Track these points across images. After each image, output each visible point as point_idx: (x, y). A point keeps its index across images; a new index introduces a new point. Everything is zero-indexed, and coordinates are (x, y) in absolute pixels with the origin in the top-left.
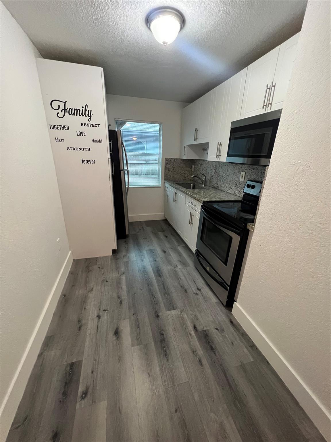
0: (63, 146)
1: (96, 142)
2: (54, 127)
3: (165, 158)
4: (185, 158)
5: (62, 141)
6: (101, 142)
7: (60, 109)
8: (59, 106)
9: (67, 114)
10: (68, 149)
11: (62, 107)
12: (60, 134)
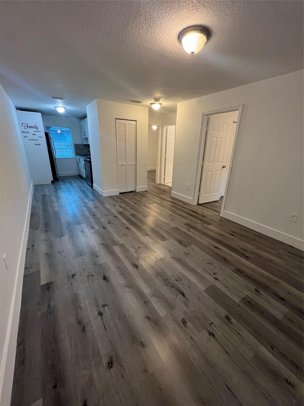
0: (27, 139)
1: (40, 137)
2: (23, 132)
3: (75, 144)
4: (83, 144)
5: (27, 137)
6: (42, 137)
7: (26, 126)
8: (25, 125)
9: (28, 128)
10: (29, 140)
11: (26, 125)
12: (26, 134)
